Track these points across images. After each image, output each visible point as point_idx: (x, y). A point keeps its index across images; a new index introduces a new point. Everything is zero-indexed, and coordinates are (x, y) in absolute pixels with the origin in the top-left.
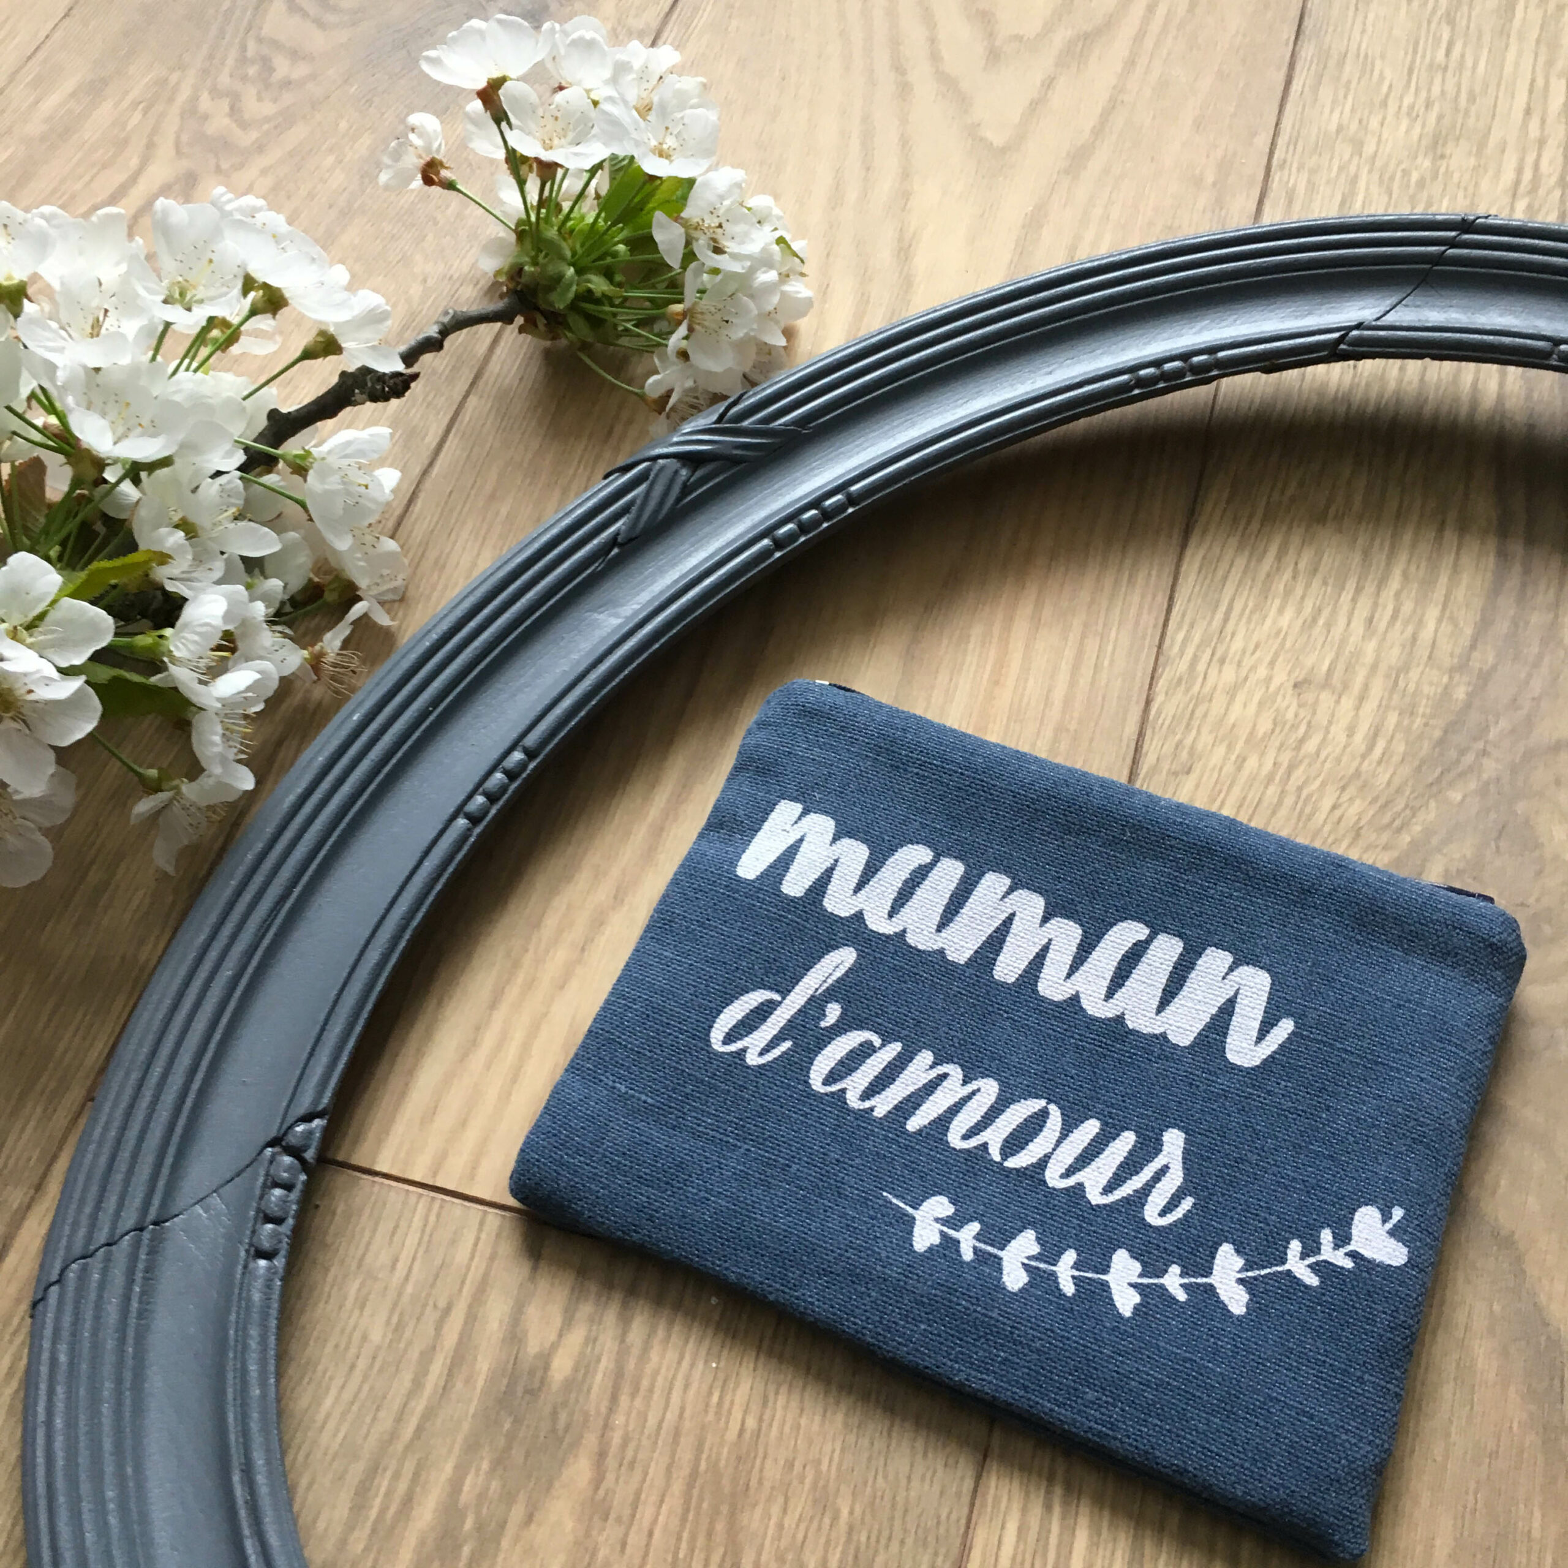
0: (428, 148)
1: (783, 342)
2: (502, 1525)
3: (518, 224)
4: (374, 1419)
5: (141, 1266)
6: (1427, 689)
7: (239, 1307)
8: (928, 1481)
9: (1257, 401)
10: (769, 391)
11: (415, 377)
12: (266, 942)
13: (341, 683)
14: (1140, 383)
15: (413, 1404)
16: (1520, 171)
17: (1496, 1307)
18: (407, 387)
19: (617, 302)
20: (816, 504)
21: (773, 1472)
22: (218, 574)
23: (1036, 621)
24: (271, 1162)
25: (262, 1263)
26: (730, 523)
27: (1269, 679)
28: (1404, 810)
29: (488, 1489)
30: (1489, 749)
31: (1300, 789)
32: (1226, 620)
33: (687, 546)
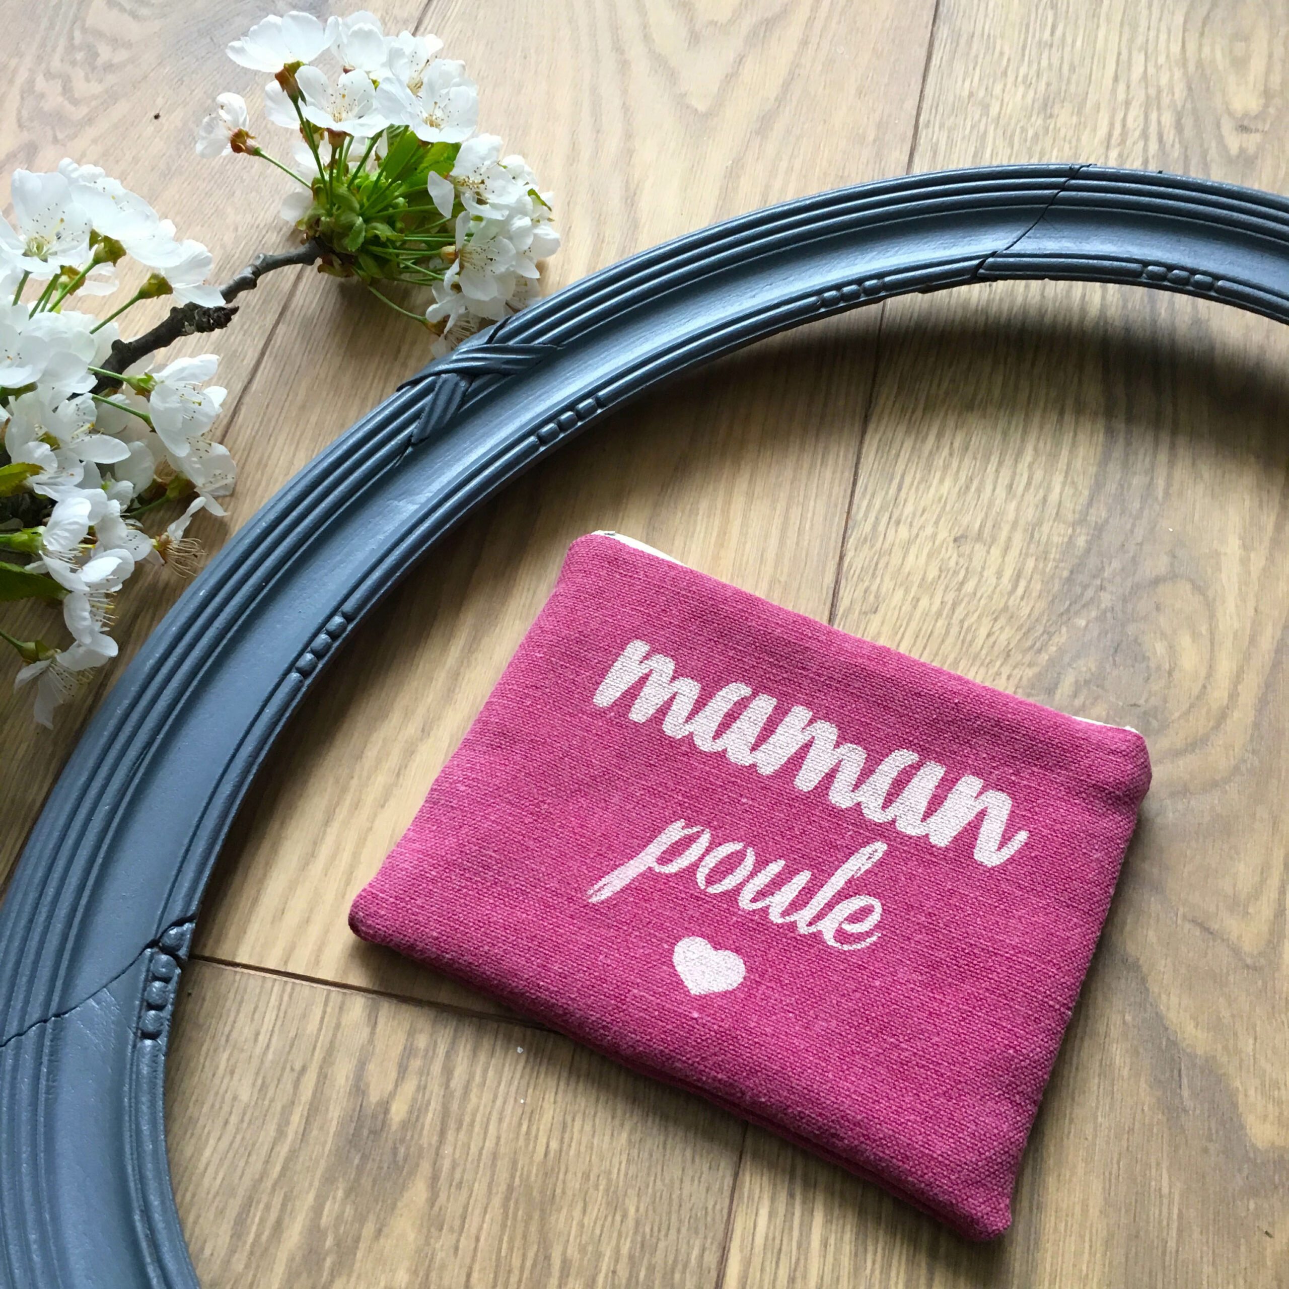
0: (236, 122)
1: (536, 275)
2: (357, 1240)
3: (313, 184)
4: (247, 1162)
5: (46, 1051)
6: (1056, 539)
7: (131, 1079)
8: (696, 1182)
9: (915, 315)
10: (529, 316)
11: (235, 310)
12: (136, 781)
13: (186, 565)
14: (825, 303)
15: (277, 1149)
16: (1112, 125)
17: (1128, 1018)
18: (229, 319)
19: (398, 244)
20: (571, 407)
21: (574, 1184)
22: (79, 478)
23: (750, 496)
24: (150, 961)
25: (148, 1042)
26: (500, 426)
27: (934, 536)
28: (1042, 635)
29: (343, 1212)
30: (1106, 584)
31: (962, 622)
32: (900, 489)
33: (468, 443)
